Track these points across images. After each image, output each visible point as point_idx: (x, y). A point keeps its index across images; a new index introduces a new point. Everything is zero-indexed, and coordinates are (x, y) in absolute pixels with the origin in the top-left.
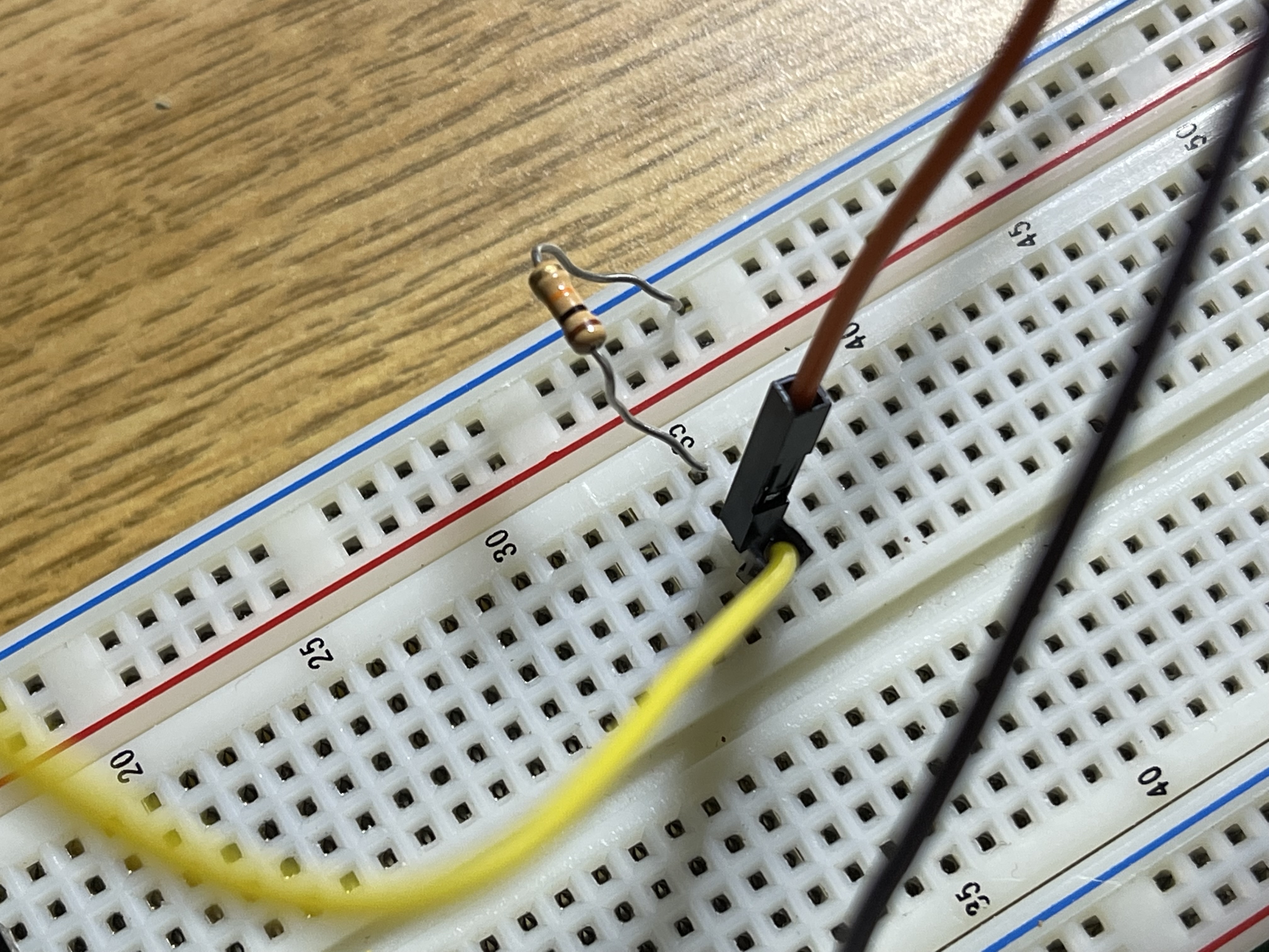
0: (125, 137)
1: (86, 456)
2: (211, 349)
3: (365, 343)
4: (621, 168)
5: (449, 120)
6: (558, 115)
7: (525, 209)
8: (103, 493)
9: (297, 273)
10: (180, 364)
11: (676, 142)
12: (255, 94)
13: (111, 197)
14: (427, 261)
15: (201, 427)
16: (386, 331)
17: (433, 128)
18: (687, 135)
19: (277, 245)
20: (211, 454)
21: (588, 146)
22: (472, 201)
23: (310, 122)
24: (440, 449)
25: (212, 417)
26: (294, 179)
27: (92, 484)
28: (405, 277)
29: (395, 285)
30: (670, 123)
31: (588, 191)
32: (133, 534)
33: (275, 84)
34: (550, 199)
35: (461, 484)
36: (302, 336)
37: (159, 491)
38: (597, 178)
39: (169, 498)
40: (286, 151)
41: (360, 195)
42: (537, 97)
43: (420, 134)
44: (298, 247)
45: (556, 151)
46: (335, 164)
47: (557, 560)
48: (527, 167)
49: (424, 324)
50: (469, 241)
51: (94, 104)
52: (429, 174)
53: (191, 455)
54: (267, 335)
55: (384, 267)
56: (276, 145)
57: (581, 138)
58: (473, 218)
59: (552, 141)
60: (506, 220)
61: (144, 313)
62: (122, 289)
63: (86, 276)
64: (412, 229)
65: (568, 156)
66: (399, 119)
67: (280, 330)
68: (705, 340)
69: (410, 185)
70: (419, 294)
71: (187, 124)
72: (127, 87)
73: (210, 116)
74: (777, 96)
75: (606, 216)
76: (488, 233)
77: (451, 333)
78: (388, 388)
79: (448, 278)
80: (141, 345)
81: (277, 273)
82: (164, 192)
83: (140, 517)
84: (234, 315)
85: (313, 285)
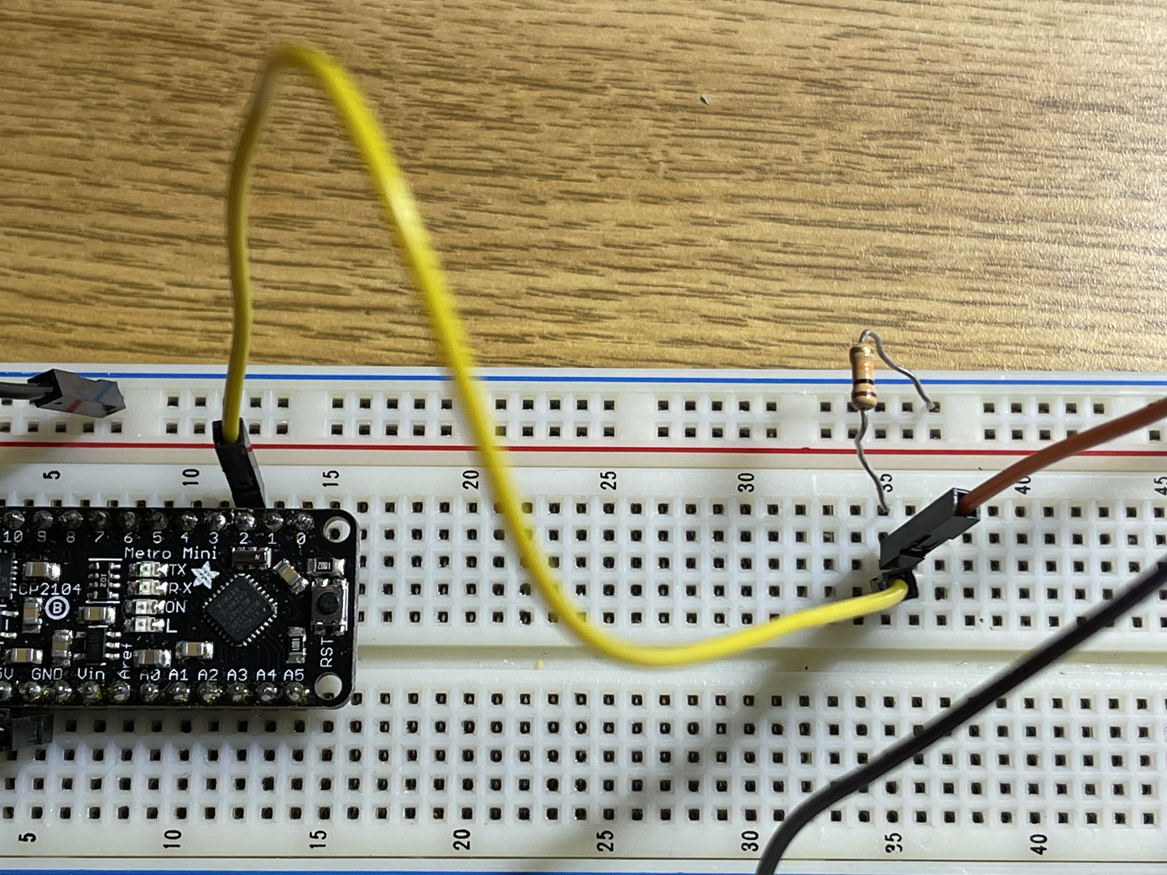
0: (672, 107)
1: (542, 283)
2: (647, 262)
3: (739, 311)
4: (953, 295)
5: (867, 206)
6: (935, 241)
7: (881, 286)
8: (538, 310)
9: (723, 246)
10: (624, 261)
11: (996, 298)
12: (763, 124)
13: (643, 139)
14: (804, 283)
15: (614, 305)
16: (755, 311)
17: (855, 205)
18: (1005, 298)
19: (722, 223)
20: (613, 324)
21: (941, 270)
22: (851, 263)
23: (786, 160)
24: (744, 406)
25: (625, 302)
26: (754, 189)
27: (536, 302)
28: (785, 286)
29: (776, 287)
30: (1001, 285)
31: (924, 297)
32: (540, 344)
33: (777, 125)
34: (900, 288)
35: (744, 433)
36: (704, 286)
37: (571, 329)
38: (935, 293)
39: (574, 336)
40: (759, 169)
41: (787, 221)
42: (929, 222)
43: (846, 205)
44: (733, 231)
45: (920, 262)
46: (784, 194)
47: (773, 510)
48: (897, 262)
49: (778, 320)
50: (835, 286)
51: (667, 76)
52: (835, 232)
53: (601, 318)
54: (685, 273)
55: (776, 273)
56: (757, 162)
57: (940, 263)
58: (846, 274)
59: (922, 254)
60: (865, 286)
61: (622, 219)
62: (618, 197)
63: (602, 177)
64: (807, 259)
65: (925, 269)
66: (839, 188)
67: (693, 274)
68: (935, 434)
69: (823, 232)
70: (786, 301)
71: (712, 120)
72: (691, 77)
73: (727, 123)
74: (1077, 306)
75: (926, 318)
76: (848, 288)
77: (793, 335)
78: (736, 346)
79: (809, 301)
80: (610, 236)
81: (712, 240)
82: (674, 153)
83: (552, 337)
84: (673, 250)
85: (728, 259)
